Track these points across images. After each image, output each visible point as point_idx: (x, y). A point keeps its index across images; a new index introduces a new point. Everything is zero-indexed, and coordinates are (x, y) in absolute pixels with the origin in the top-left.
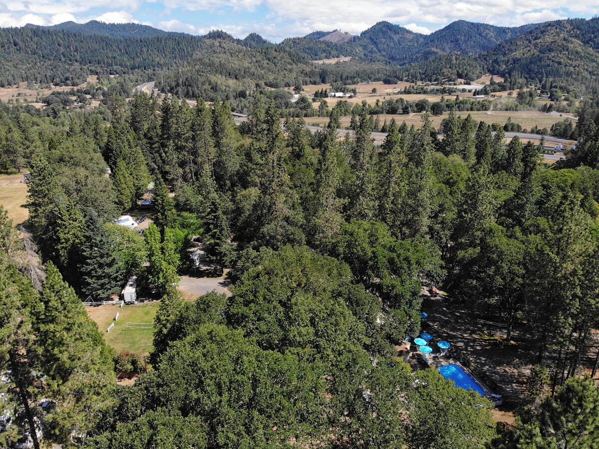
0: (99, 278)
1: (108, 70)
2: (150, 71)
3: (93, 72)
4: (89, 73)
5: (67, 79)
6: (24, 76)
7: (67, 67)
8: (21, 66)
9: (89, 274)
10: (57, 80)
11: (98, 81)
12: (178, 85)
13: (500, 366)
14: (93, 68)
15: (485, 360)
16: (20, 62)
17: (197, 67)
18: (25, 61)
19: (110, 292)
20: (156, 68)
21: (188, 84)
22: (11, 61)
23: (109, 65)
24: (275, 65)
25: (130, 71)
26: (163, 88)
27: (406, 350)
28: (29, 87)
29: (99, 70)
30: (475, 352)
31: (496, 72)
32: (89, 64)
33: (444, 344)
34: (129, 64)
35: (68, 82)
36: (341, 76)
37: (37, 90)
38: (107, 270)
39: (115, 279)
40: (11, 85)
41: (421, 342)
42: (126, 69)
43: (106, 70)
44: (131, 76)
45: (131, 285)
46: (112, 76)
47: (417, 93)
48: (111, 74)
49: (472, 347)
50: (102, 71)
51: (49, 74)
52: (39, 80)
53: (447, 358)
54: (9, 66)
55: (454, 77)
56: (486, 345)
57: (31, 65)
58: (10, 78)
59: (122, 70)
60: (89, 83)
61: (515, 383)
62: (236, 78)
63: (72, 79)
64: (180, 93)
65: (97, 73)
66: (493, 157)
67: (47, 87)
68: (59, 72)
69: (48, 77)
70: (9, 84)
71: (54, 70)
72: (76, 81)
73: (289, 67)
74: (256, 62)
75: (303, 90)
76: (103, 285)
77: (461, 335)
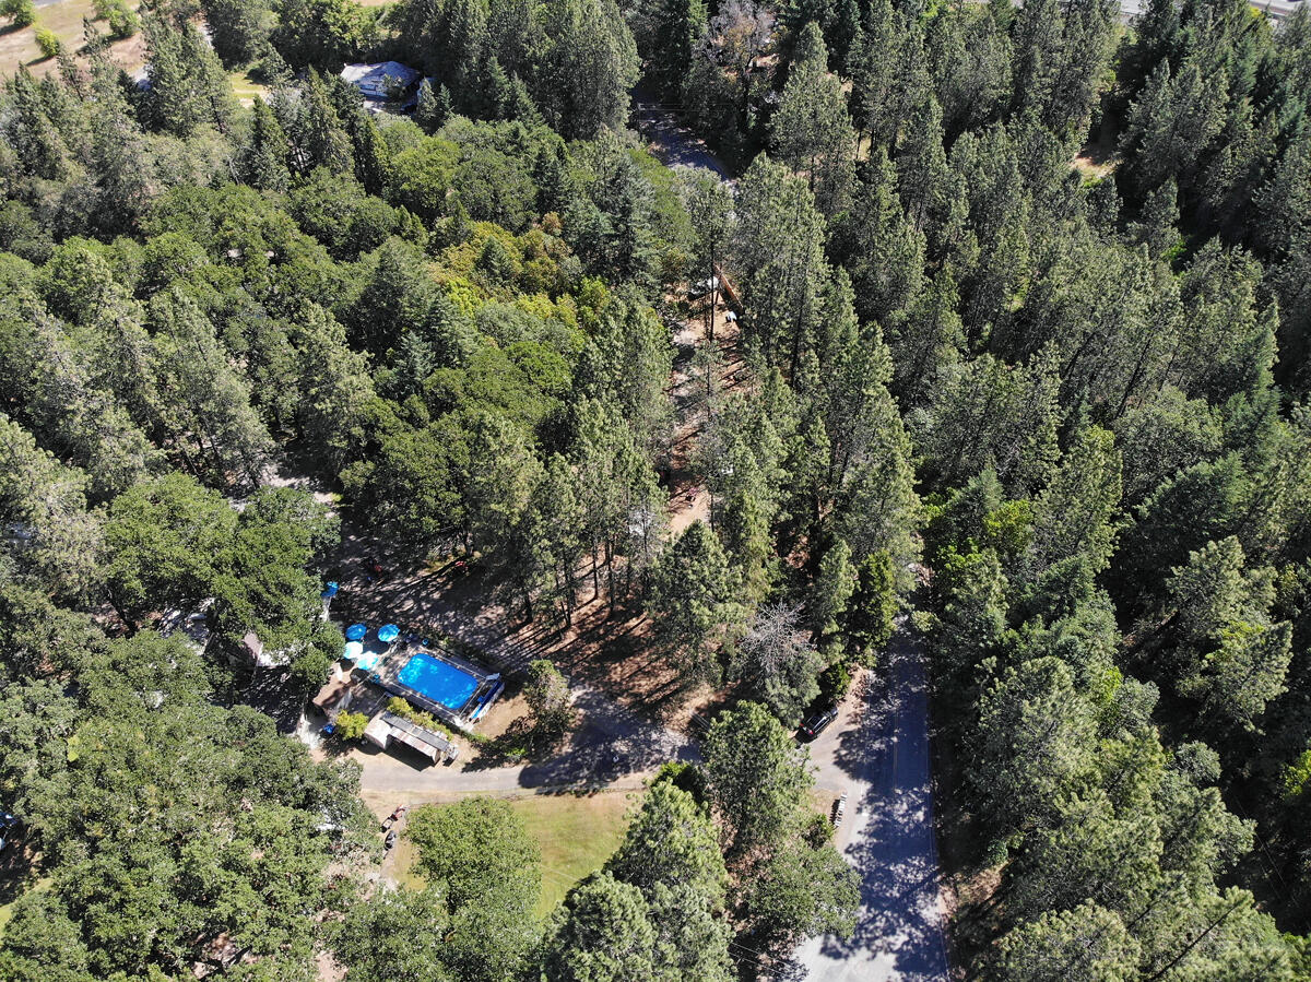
13: (477, 614)
15: (455, 616)
27: (340, 686)
30: (437, 609)
33: (389, 633)
41: (354, 650)
49: (427, 599)
53: (402, 648)
56: (445, 584)
61: (507, 635)
66: (280, 118)
77: (402, 583)
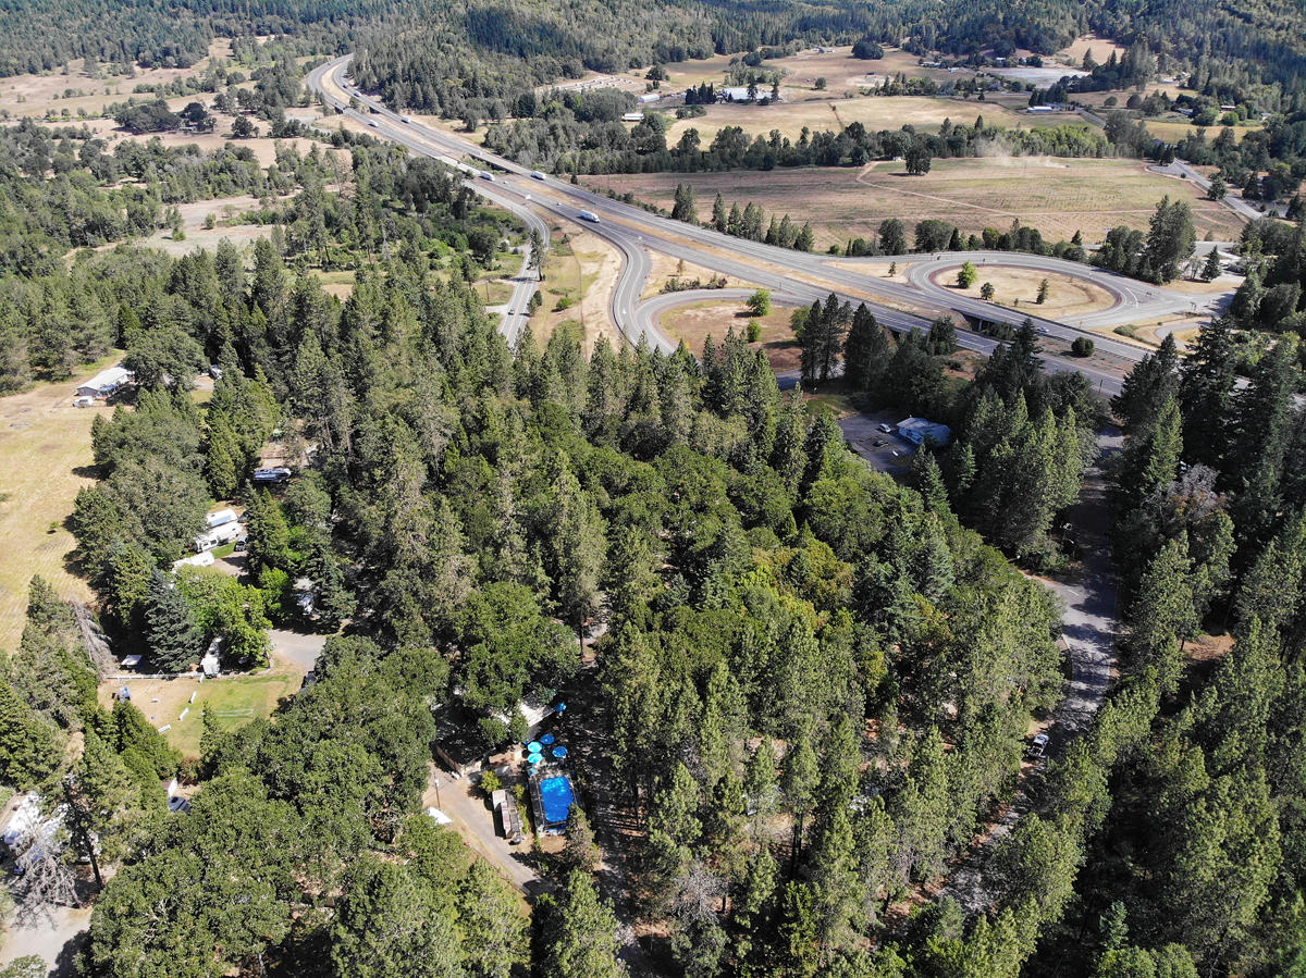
0: (170, 647)
1: (254, 26)
2: (342, 27)
3: (222, 32)
4: (212, 33)
5: (167, 52)
6: (77, 46)
7: (167, 21)
8: (70, 23)
9: (158, 643)
10: (147, 54)
11: (231, 52)
12: (393, 77)
14: (221, 22)
16: (67, 14)
17: (438, 28)
18: (77, 10)
19: (186, 662)
20: (356, 19)
21: (415, 76)
22: (47, 10)
23: (256, 13)
24: (614, 13)
25: (301, 25)
26: (364, 82)
28: (89, 72)
29: (234, 26)
31: (1106, 32)
32: (212, 13)
33: (561, 754)
34: (297, 10)
35: (169, 59)
36: (763, 33)
37: (105, 78)
38: (179, 637)
39: (192, 647)
40: (49, 69)
41: (536, 748)
42: (291, 21)
43: (249, 26)
44: (302, 40)
45: (213, 653)
46: (262, 40)
47: (910, 94)
48: (259, 34)
50: (240, 28)
51: (128, 41)
52: (108, 53)
53: (559, 766)
54: (45, 24)
55: (1006, 46)
57: (89, 20)
58: (48, 52)
59: (282, 25)
60: (212, 61)
62: (522, 55)
63: (178, 52)
64: (397, 96)
65: (230, 34)
67: (125, 72)
68: (149, 36)
69: (126, 47)
70: (47, 67)
71: (139, 29)
72: (187, 55)
73: (645, 15)
74: (571, 6)
75: (667, 78)
76: (175, 656)
